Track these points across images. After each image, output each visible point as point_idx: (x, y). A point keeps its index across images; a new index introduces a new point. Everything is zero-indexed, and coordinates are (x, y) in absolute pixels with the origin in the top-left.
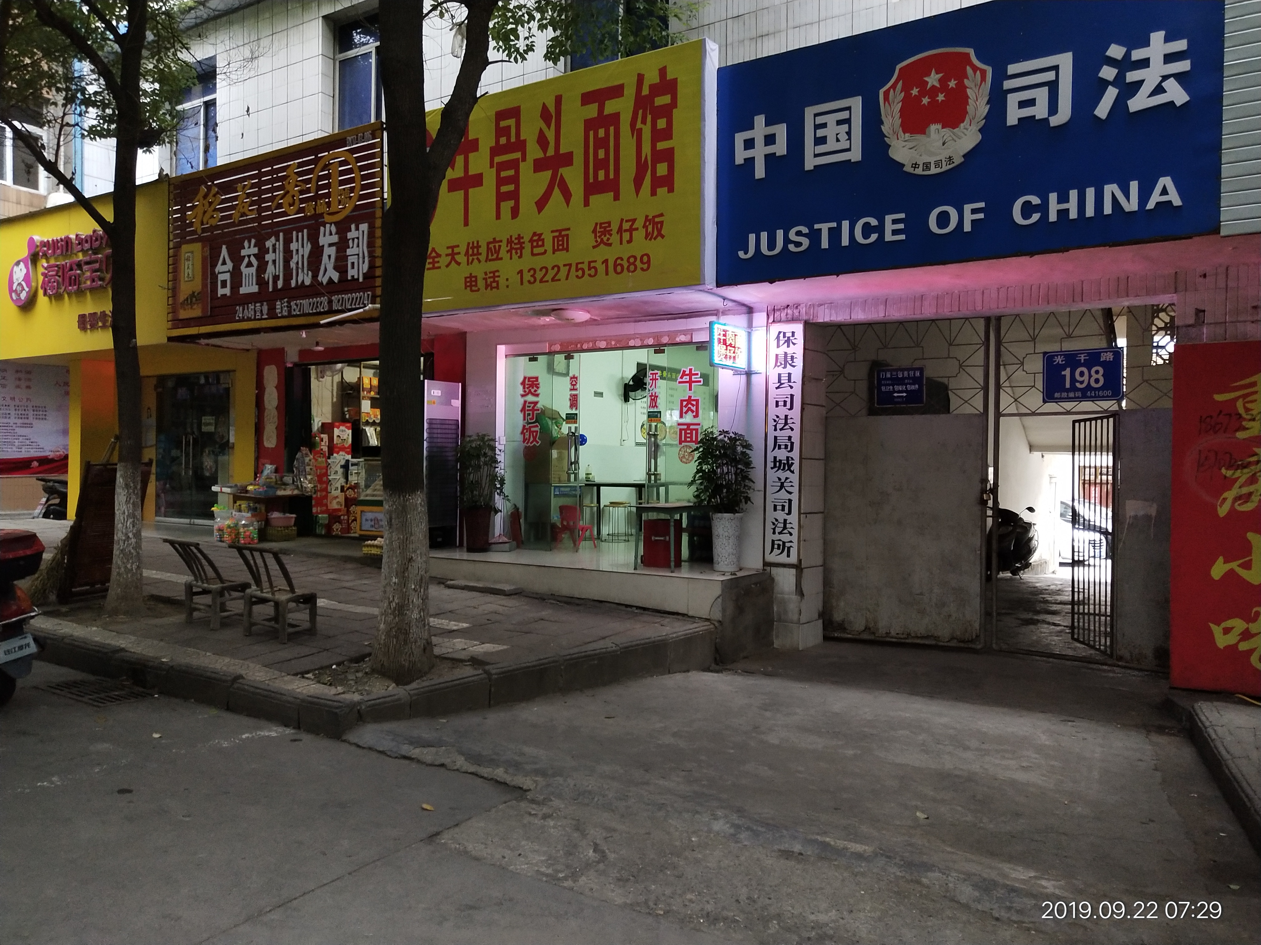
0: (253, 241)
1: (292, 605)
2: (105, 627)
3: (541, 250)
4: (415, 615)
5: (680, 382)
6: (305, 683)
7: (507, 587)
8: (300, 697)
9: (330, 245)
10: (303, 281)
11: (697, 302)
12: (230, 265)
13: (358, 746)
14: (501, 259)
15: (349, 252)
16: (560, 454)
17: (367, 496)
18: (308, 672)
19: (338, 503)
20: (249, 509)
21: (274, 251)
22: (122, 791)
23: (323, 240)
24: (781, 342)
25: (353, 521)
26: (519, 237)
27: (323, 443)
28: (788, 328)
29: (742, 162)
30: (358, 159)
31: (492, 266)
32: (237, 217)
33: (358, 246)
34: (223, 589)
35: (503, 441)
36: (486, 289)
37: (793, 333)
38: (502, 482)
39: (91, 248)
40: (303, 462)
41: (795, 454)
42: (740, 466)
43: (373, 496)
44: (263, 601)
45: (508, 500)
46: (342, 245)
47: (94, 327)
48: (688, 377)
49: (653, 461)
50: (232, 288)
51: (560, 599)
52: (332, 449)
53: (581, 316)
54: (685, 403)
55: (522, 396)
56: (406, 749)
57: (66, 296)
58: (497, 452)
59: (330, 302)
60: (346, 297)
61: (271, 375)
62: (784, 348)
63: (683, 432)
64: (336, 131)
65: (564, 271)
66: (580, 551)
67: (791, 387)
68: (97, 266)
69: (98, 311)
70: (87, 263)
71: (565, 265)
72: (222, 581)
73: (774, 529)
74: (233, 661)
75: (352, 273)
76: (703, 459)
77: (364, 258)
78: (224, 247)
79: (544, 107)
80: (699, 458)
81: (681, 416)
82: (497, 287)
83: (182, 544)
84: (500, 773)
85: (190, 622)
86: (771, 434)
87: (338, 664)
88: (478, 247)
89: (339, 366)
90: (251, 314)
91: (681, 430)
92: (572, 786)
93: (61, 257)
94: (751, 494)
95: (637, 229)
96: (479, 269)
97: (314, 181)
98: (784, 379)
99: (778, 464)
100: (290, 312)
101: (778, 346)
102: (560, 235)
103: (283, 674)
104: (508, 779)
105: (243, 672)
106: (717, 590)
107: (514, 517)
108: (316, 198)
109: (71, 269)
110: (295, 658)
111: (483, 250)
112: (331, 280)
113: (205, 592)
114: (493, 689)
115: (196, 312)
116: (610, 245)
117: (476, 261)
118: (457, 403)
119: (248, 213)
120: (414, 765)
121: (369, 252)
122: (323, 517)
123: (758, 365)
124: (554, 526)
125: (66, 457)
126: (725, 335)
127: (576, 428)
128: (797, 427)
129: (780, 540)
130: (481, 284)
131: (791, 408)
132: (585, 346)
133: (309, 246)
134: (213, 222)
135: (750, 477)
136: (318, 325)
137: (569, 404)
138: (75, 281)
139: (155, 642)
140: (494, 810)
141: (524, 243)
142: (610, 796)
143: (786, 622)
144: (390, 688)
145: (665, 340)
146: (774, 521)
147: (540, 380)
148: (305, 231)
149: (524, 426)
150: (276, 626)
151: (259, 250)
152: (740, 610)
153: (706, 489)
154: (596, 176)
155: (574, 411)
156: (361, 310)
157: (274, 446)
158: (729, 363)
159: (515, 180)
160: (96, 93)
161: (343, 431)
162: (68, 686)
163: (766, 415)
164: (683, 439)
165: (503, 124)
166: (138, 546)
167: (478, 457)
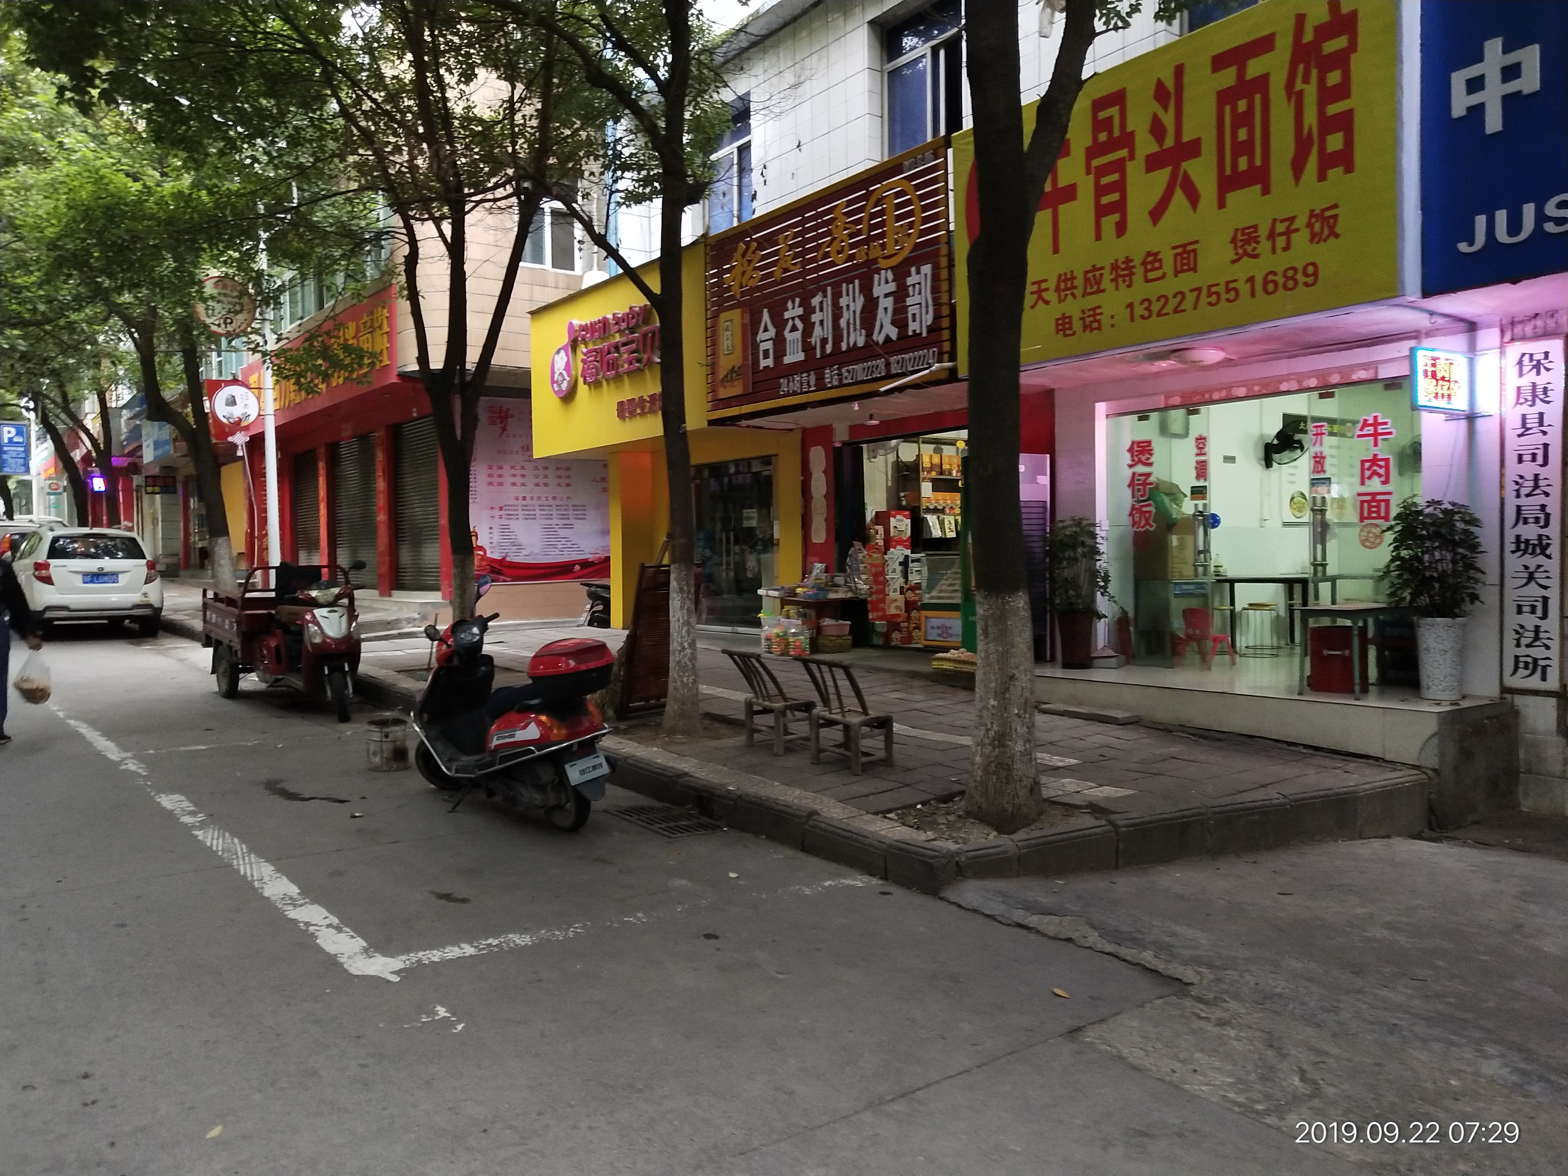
0: (797, 300)
1: (865, 729)
2: (665, 747)
3: (1158, 274)
4: (1019, 747)
5: (1359, 436)
6: (887, 824)
7: (1119, 714)
8: (887, 841)
9: (887, 295)
10: (855, 343)
11: (1388, 322)
12: (772, 332)
13: (960, 906)
14: (1103, 291)
15: (909, 301)
16: (1181, 540)
17: (932, 598)
18: (889, 811)
19: (897, 607)
20: (800, 615)
21: (821, 310)
22: (708, 936)
23: (879, 290)
24: (1526, 369)
25: (915, 628)
26: (1128, 260)
27: (878, 537)
28: (1537, 348)
29: (1463, 113)
30: (918, 187)
31: (1093, 301)
32: (779, 275)
33: (920, 294)
34: (787, 707)
35: (1105, 525)
36: (1084, 331)
37: (1546, 354)
38: (1106, 579)
39: (628, 328)
40: (856, 559)
41: (1554, 531)
42: (1461, 550)
43: (940, 598)
44: (831, 723)
45: (1115, 602)
46: (900, 295)
47: (632, 414)
48: (1371, 428)
49: (1319, 547)
50: (775, 358)
51: (1191, 731)
52: (889, 543)
53: (1212, 355)
54: (1367, 465)
55: (1130, 466)
56: (1019, 915)
57: (604, 383)
58: (1099, 540)
59: (888, 364)
60: (906, 356)
61: (818, 458)
62: (1531, 377)
63: (1366, 505)
64: (886, 159)
65: (1190, 298)
66: (1213, 669)
67: (1544, 433)
68: (633, 346)
69: (636, 396)
70: (625, 344)
71: (1192, 290)
72: (786, 700)
73: (1518, 640)
74: (804, 793)
75: (913, 326)
76: (1400, 542)
77: (927, 307)
78: (765, 310)
79: (1160, 85)
80: (1395, 540)
81: (1363, 483)
82: (1099, 328)
83: (742, 656)
84: (1148, 957)
85: (751, 745)
86: (1511, 503)
87: (924, 804)
88: (1073, 278)
89: (894, 442)
90: (796, 387)
91: (1362, 502)
92: (1252, 984)
93: (599, 341)
94: (1480, 590)
95: (1297, 230)
96: (1074, 307)
97: (865, 220)
98: (1532, 422)
99: (1523, 546)
100: (840, 380)
101: (1521, 374)
102: (1185, 252)
103: (862, 812)
104: (1161, 966)
105: (817, 807)
106: (1432, 726)
107: (1122, 623)
108: (870, 239)
109: (609, 353)
110: (873, 794)
111: (1079, 282)
112: (888, 339)
113: (766, 711)
114: (1121, 846)
115: (736, 389)
116: (1256, 256)
117: (1070, 298)
118: (1045, 480)
119: (792, 267)
120: (1033, 937)
121: (934, 299)
122: (880, 625)
123: (1487, 404)
124: (1174, 636)
125: (608, 559)
126: (1434, 365)
127: (1205, 505)
128: (1556, 491)
129: (1528, 656)
130: (1077, 325)
131: (1545, 463)
132: (1216, 396)
133: (862, 299)
134: (753, 283)
135: (1477, 565)
136: (876, 394)
137: (1194, 473)
138: (613, 365)
139: (720, 767)
140: (1148, 1005)
141: (1134, 267)
142: (1312, 1004)
143: (1538, 774)
144: (991, 837)
145: (1335, 379)
146: (1518, 628)
147: (1153, 445)
148: (857, 281)
149: (1133, 506)
150: (848, 753)
151: (805, 310)
152: (1466, 754)
153: (1405, 585)
154: (1235, 164)
155: (1201, 483)
156: (927, 371)
157: (822, 541)
158: (1442, 403)
159: (1120, 186)
160: (631, 155)
161: (900, 521)
162: (637, 811)
163: (1502, 475)
164: (1366, 515)
165: (1102, 115)
166: (693, 658)
167: (1074, 547)
